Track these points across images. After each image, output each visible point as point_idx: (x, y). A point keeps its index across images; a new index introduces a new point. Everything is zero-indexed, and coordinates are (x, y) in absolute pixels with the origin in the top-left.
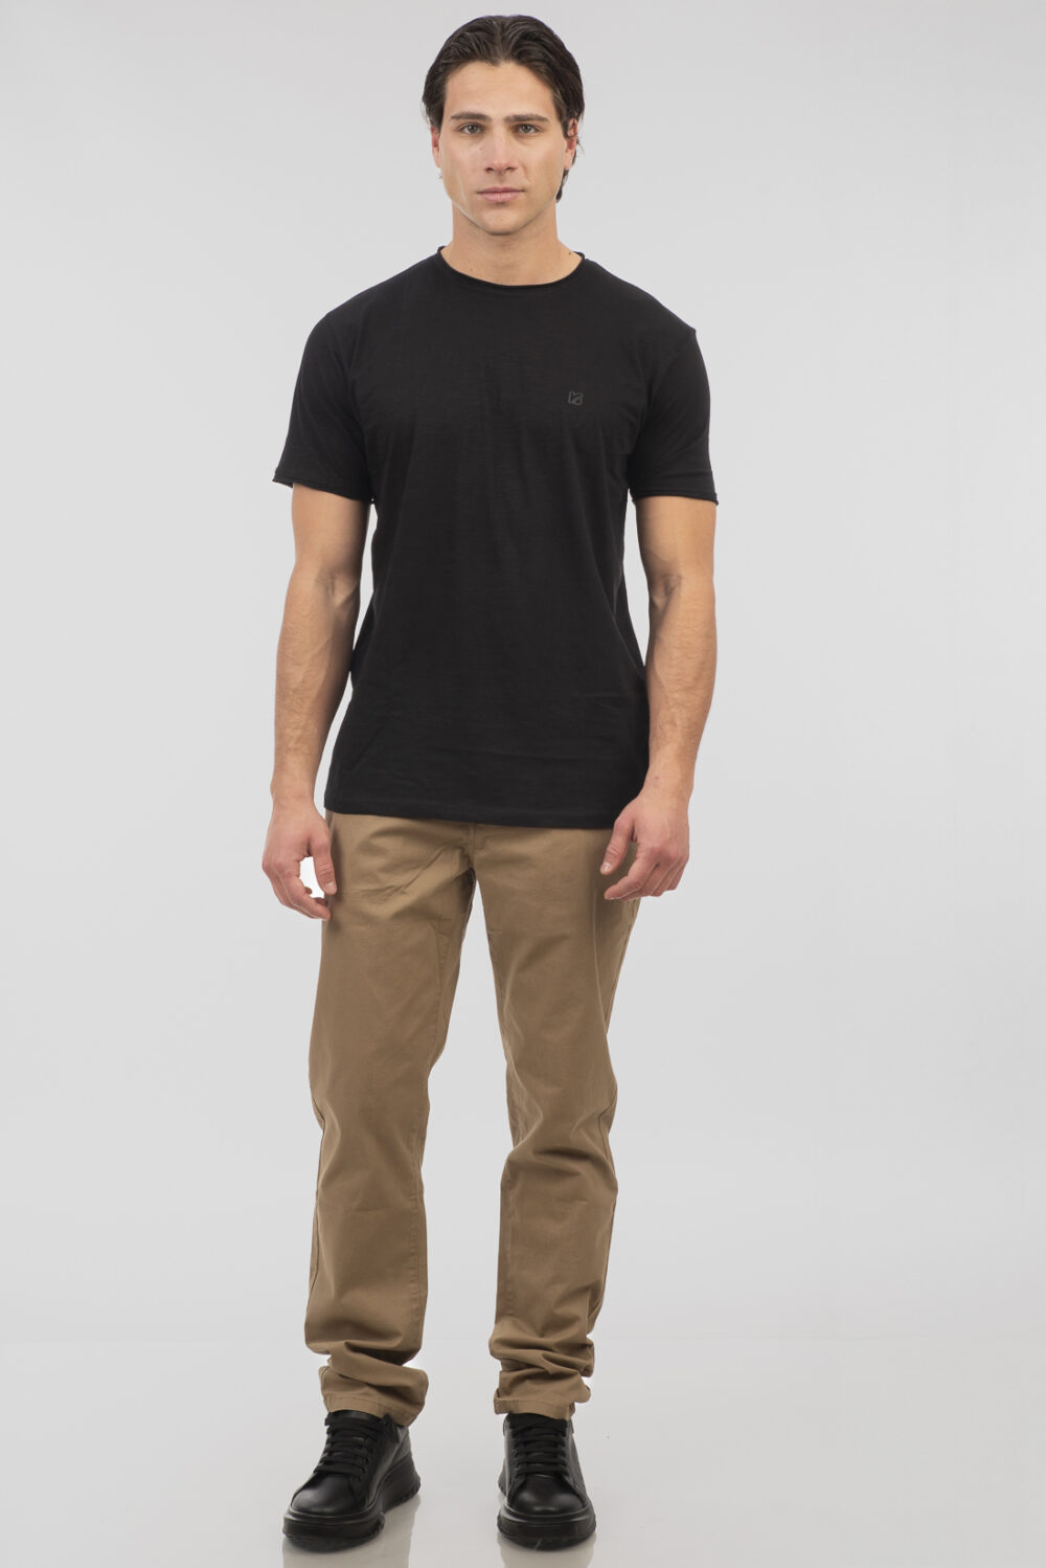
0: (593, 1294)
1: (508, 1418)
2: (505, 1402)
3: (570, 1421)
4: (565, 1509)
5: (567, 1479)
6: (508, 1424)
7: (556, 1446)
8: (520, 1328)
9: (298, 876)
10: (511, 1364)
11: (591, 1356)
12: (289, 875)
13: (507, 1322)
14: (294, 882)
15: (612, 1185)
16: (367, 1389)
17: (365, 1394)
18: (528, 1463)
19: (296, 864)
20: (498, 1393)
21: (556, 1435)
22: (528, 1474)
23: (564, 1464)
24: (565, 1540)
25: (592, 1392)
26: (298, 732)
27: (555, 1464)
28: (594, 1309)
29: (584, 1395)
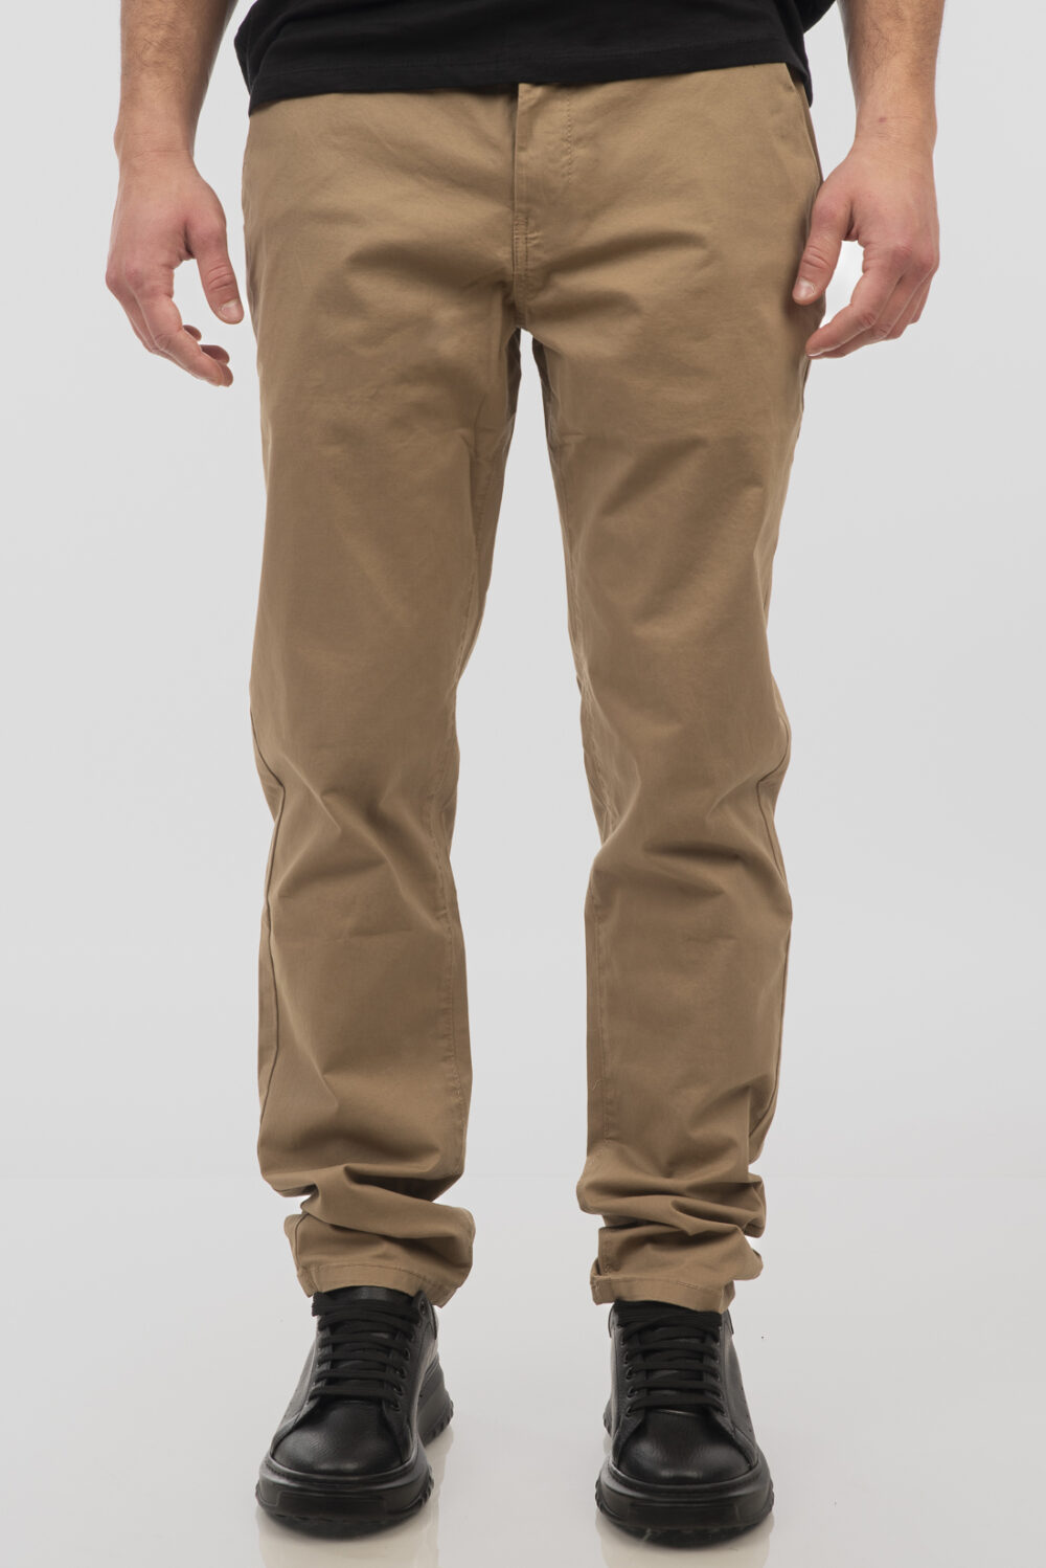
0: (757, 1099)
1: (616, 1309)
2: (609, 1282)
3: (727, 1313)
4: (719, 1475)
5: (719, 1418)
6: (615, 1318)
7: (701, 1360)
8: (631, 1164)
9: (170, 294)
10: (617, 1222)
11: (759, 1203)
12: (153, 293)
13: (606, 1151)
14: (162, 305)
15: (782, 908)
16: (385, 1247)
17: (384, 1256)
18: (650, 1389)
19: (164, 271)
20: (598, 1268)
21: (703, 1340)
22: (649, 1409)
23: (716, 1392)
24: (716, 1530)
25: (764, 1259)
26: (162, 33)
27: (700, 1391)
28: (761, 1120)
29: (751, 1267)
